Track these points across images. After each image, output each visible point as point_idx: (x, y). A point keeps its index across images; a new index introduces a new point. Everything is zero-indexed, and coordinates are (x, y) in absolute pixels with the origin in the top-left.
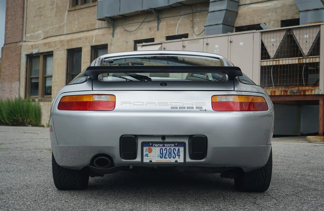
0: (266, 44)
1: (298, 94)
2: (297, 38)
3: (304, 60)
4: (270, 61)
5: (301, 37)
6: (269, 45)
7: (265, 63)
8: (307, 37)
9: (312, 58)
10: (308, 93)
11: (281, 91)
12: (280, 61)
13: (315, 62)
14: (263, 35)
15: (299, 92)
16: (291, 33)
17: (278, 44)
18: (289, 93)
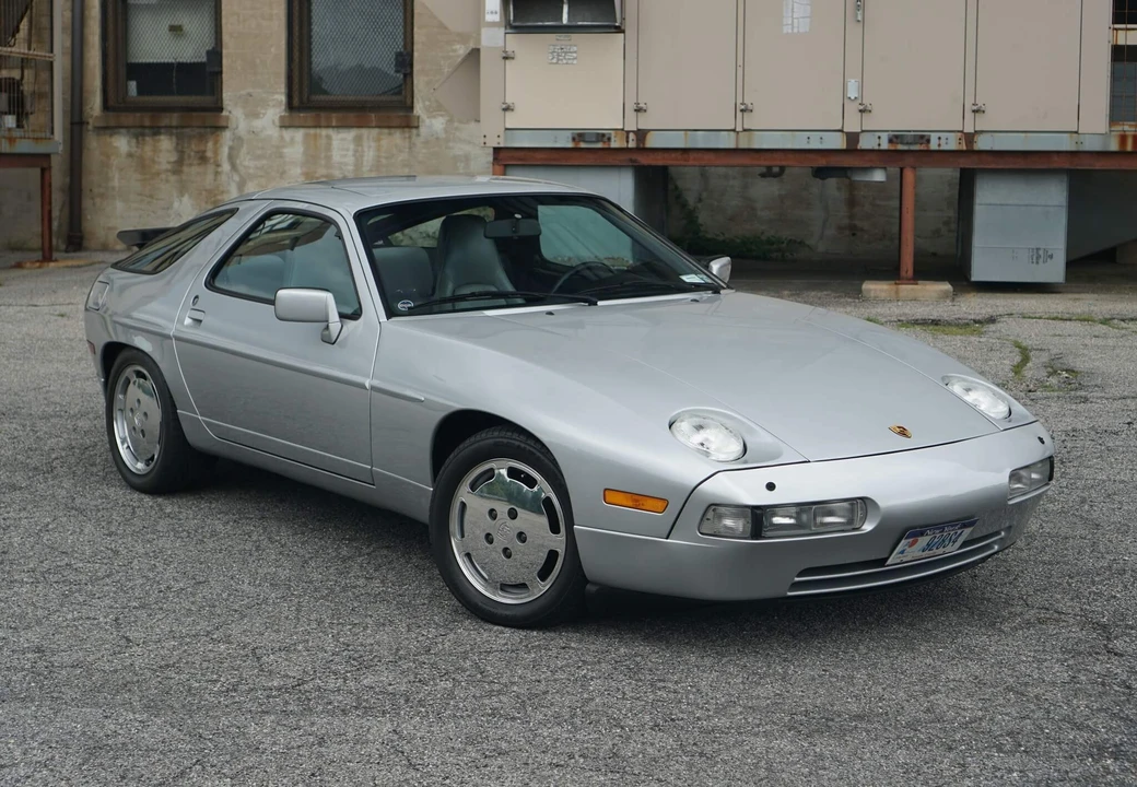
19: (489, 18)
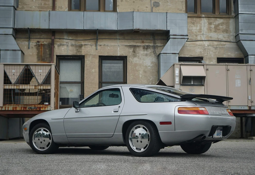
0: (8, 74)
1: (35, 110)
2: (33, 72)
3: (39, 87)
4: (11, 85)
5: (37, 71)
6: (10, 74)
7: (7, 87)
8: (41, 72)
9: (45, 86)
10: (43, 109)
11: (21, 107)
12: (20, 86)
13: (47, 88)
14: (6, 67)
15: (36, 108)
16: (29, 68)
17: (18, 74)
18: (27, 109)
19: (177, 83)
